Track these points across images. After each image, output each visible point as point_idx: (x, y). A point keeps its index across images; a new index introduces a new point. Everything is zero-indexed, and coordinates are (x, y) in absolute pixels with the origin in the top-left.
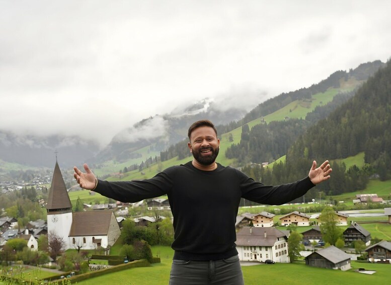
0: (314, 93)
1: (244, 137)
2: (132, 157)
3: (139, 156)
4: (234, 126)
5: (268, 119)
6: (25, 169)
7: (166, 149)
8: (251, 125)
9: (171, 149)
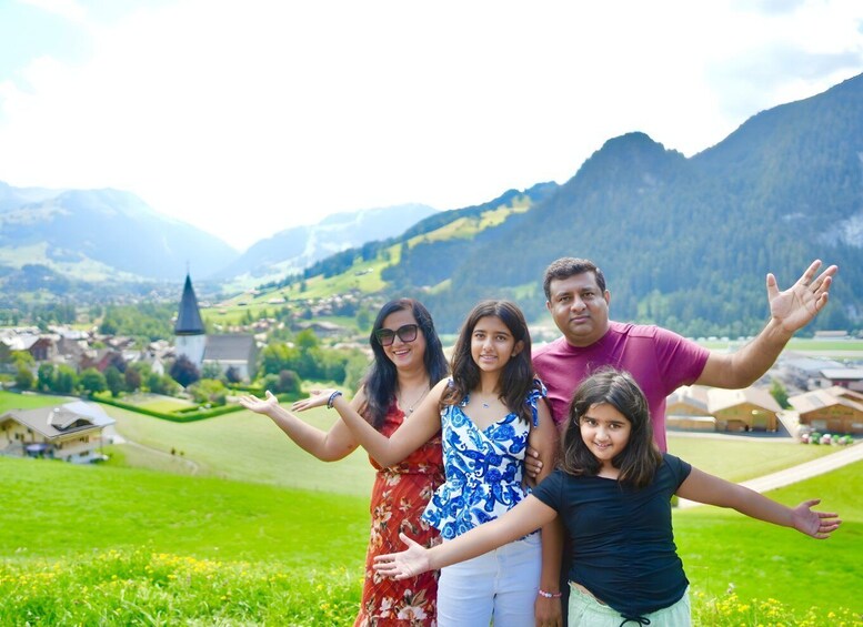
0: (485, 211)
1: (404, 256)
2: (270, 272)
3: (278, 271)
4: (391, 242)
5: (433, 236)
6: (141, 280)
7: (310, 265)
8: (412, 242)
9: (317, 265)
